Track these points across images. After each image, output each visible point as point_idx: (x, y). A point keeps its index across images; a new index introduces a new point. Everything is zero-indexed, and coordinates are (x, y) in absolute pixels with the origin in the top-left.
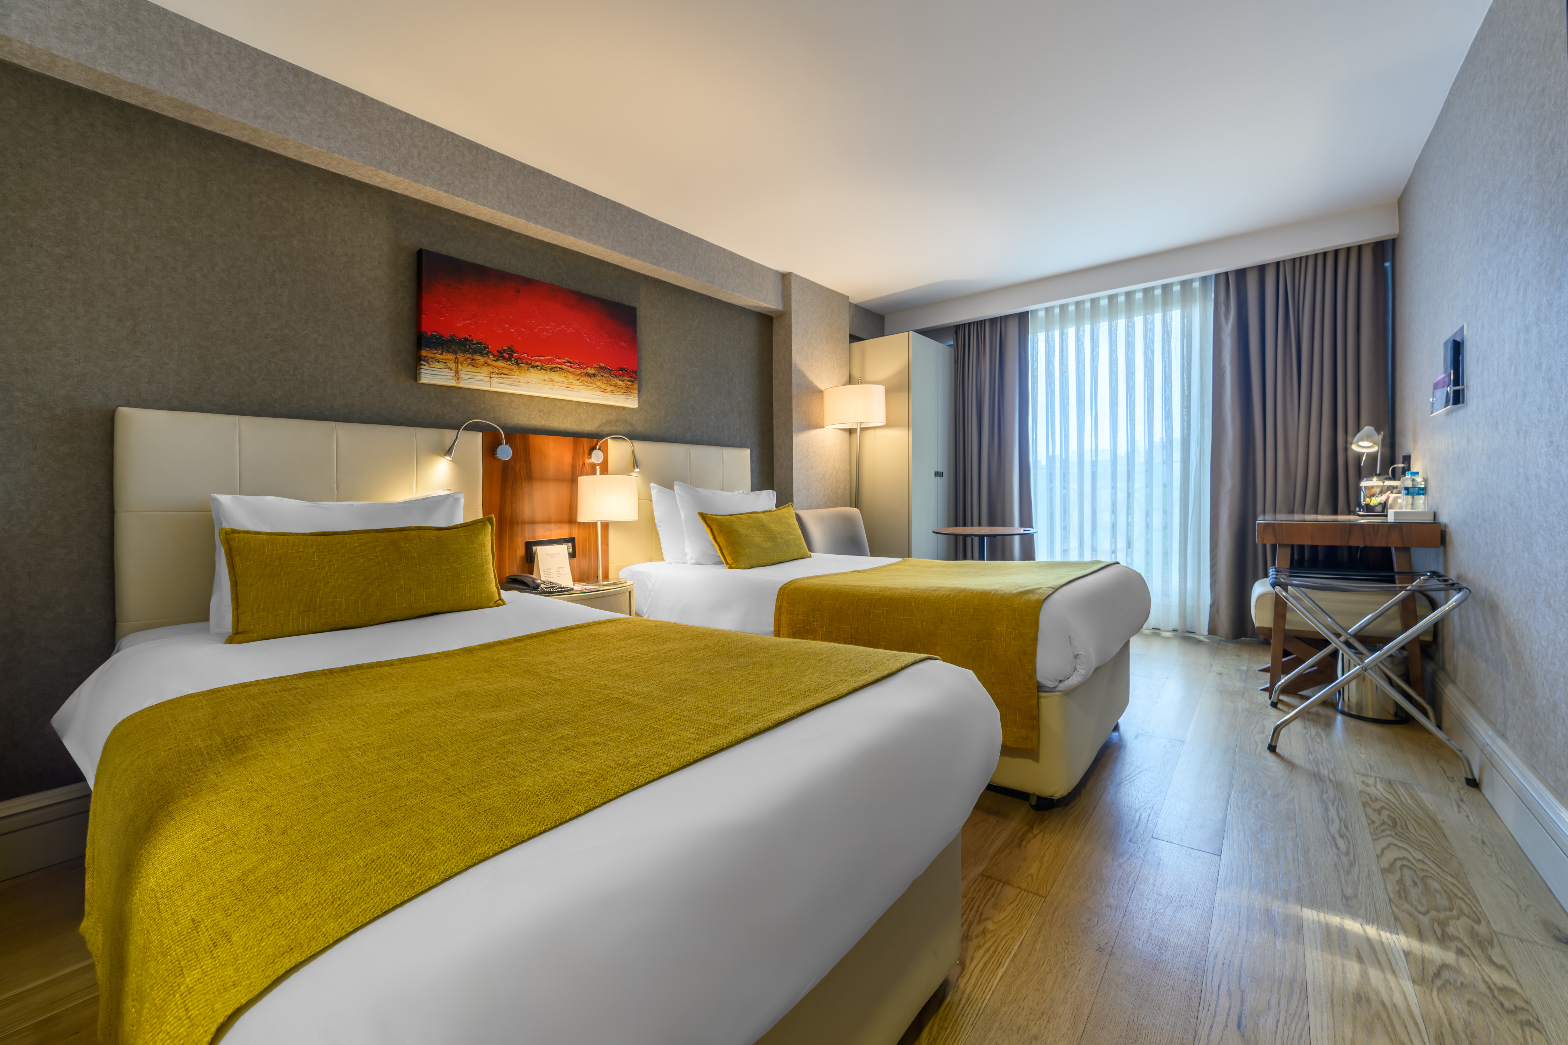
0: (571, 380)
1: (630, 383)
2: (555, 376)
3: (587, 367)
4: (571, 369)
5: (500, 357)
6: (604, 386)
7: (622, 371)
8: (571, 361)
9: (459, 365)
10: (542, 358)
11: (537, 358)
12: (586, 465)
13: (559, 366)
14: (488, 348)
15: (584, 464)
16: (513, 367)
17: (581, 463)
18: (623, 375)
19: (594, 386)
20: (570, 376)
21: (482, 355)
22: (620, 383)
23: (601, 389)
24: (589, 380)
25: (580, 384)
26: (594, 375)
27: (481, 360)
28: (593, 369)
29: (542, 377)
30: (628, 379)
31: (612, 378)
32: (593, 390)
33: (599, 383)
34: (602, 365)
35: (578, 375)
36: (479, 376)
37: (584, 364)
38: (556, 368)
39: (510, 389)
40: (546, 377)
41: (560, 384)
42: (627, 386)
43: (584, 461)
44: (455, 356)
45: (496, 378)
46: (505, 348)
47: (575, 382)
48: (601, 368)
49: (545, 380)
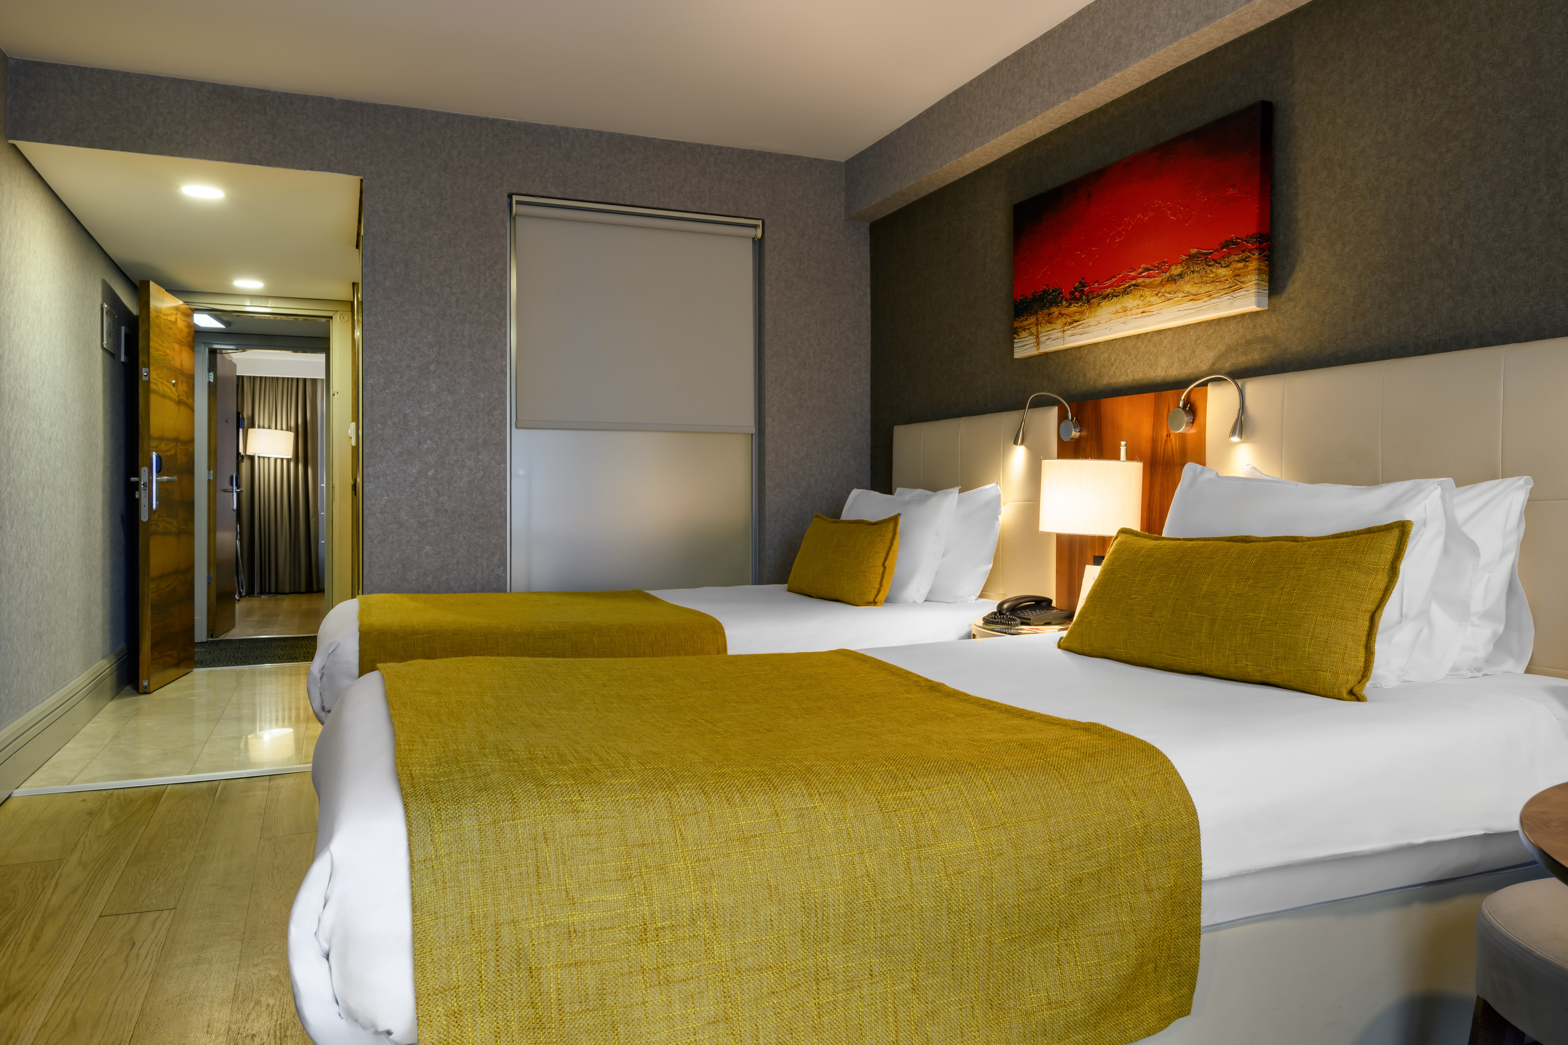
0: (1148, 299)
1: (1240, 265)
2: (1129, 301)
3: (1170, 266)
4: (1148, 281)
5: (1072, 299)
6: (1194, 290)
7: (1227, 246)
8: (1149, 266)
9: (1039, 327)
10: (1114, 280)
11: (1108, 283)
12: (1172, 437)
13: (1133, 282)
14: (1061, 293)
15: (1168, 435)
16: (1084, 308)
17: (1165, 434)
18: (1229, 255)
19: (1180, 295)
20: (1147, 292)
21: (1057, 306)
22: (1222, 272)
23: (1191, 297)
24: (1174, 287)
25: (1160, 301)
26: (1181, 276)
27: (1055, 310)
28: (1179, 266)
29: (1113, 309)
30: (1236, 258)
31: (1208, 269)
32: (1179, 303)
33: (1188, 288)
34: (1194, 251)
35: (1156, 286)
36: (1056, 334)
37: (1166, 262)
38: (1129, 287)
39: (1080, 340)
40: (1118, 307)
41: (1135, 311)
42: (1237, 272)
43: (1168, 430)
44: (1036, 317)
45: (1068, 329)
46: (1077, 285)
47: (1154, 299)
48: (1191, 257)
49: (1117, 312)
